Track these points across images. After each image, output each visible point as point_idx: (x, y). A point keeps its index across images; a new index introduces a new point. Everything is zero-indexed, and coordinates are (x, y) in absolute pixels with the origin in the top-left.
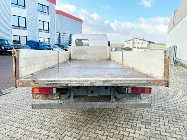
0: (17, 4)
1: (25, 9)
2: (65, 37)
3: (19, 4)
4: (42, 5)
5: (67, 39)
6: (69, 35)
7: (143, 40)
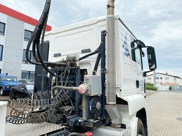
1: (3, 35)
7: (167, 74)
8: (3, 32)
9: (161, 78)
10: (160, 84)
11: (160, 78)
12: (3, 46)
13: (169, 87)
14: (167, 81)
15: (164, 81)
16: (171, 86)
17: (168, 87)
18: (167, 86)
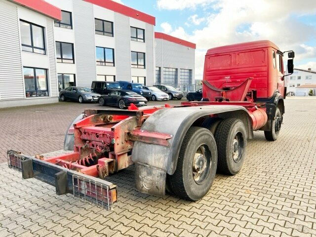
0: (102, 30)
1: (113, 36)
2: (167, 73)
3: (105, 31)
4: (135, 29)
5: (171, 77)
6: (174, 70)
7: (309, 71)
8: (111, 32)
9: (299, 78)
10: (296, 86)
11: (297, 78)
12: (113, 49)
13: (310, 91)
14: (308, 82)
15: (302, 82)
16: (312, 89)
17: (308, 91)
18: (307, 89)
